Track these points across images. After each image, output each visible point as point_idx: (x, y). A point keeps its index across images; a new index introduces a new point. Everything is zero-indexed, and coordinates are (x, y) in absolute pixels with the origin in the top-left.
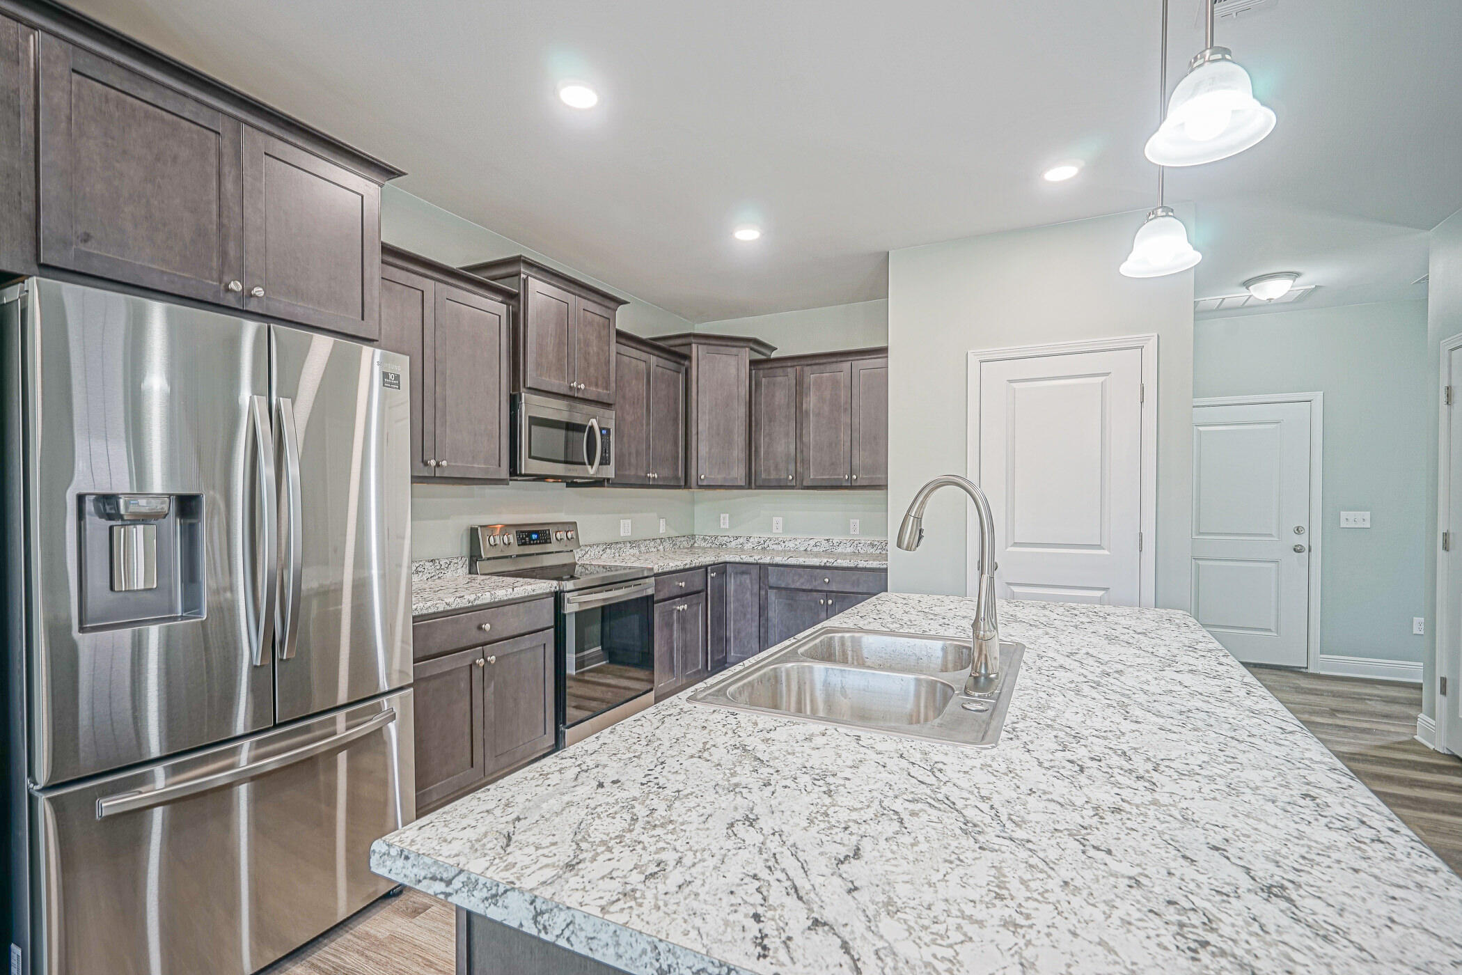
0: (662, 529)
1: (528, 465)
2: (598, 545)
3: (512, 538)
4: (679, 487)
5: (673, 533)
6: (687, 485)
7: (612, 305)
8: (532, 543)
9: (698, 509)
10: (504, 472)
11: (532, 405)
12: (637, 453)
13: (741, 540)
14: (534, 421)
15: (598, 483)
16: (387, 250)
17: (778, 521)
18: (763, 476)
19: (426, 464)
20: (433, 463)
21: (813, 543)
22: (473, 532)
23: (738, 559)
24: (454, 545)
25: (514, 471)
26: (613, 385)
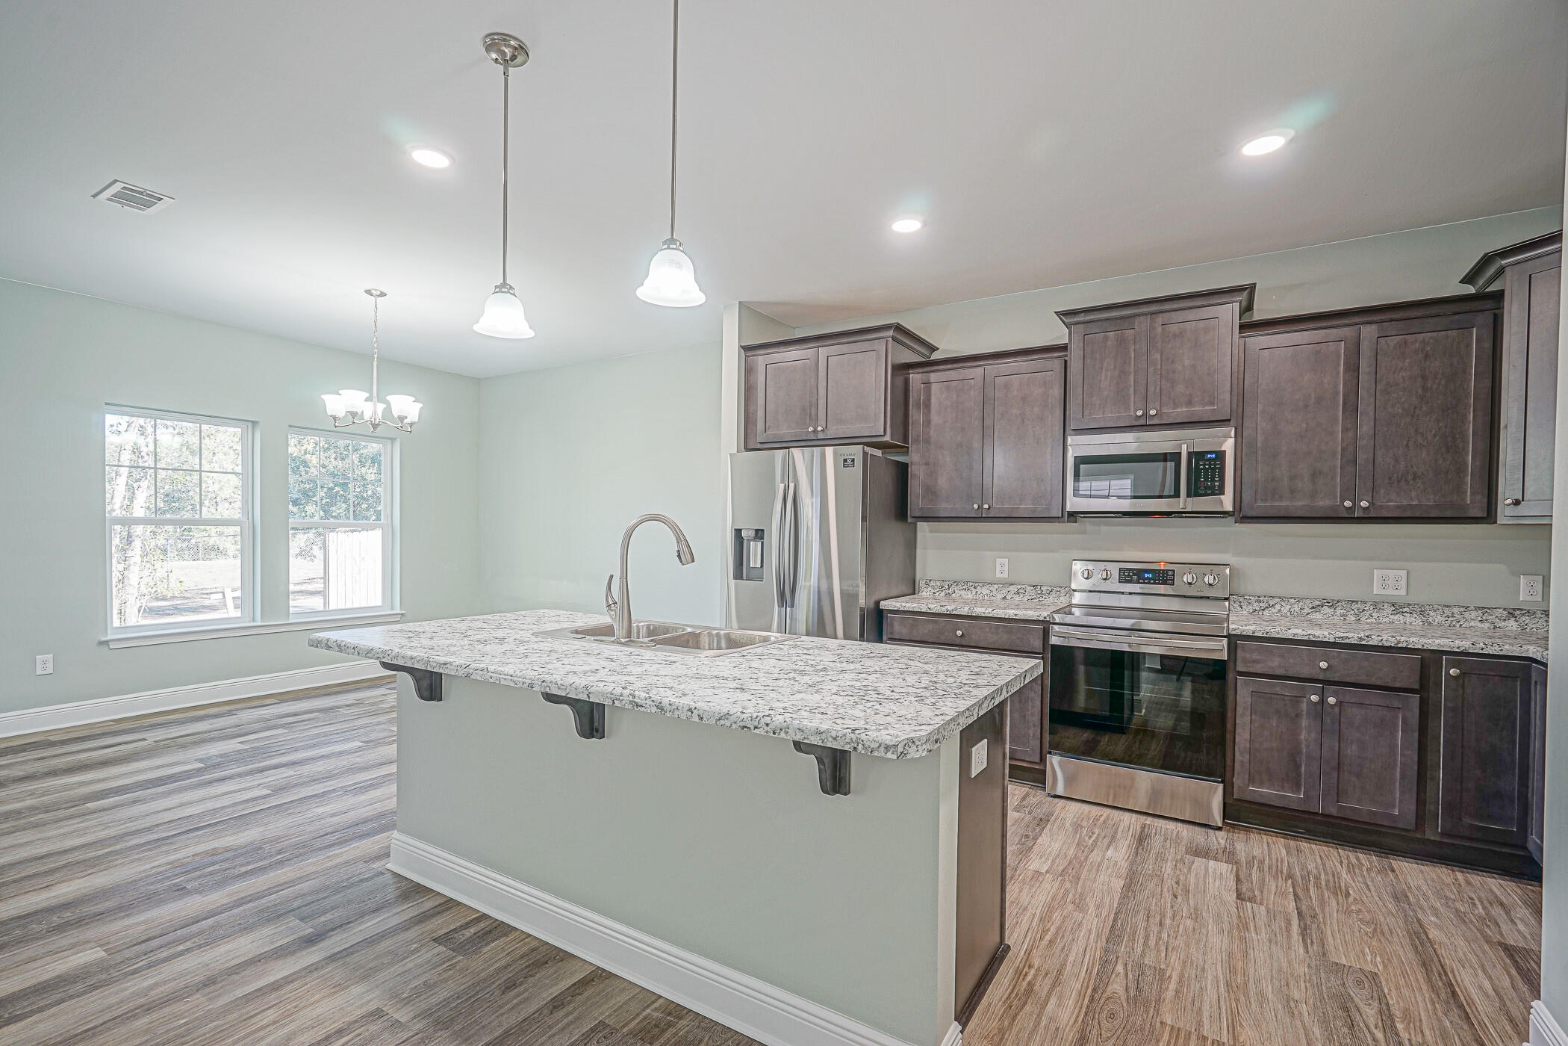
1: (1073, 503)
3: (1114, 575)
6: (1491, 517)
10: (1056, 510)
19: (973, 508)
20: (976, 506)
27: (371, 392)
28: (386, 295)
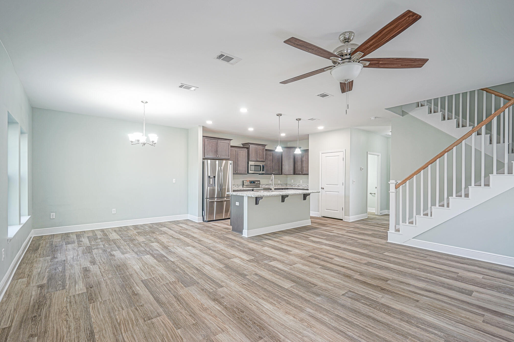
0: (279, 182)
1: (250, 172)
2: (265, 185)
3: (249, 182)
4: (280, 175)
5: (282, 183)
6: (282, 174)
7: (264, 146)
8: (252, 183)
9: (288, 179)
10: (247, 173)
11: (251, 163)
12: (270, 169)
13: (295, 185)
14: (251, 165)
15: (263, 174)
16: (231, 146)
17: (301, 181)
18: (296, 172)
19: (236, 172)
20: (237, 172)
21: (307, 185)
22: (243, 181)
23: (290, 188)
24: (240, 183)
25: (248, 173)
26: (265, 158)
27: (143, 133)
28: (147, 102)
